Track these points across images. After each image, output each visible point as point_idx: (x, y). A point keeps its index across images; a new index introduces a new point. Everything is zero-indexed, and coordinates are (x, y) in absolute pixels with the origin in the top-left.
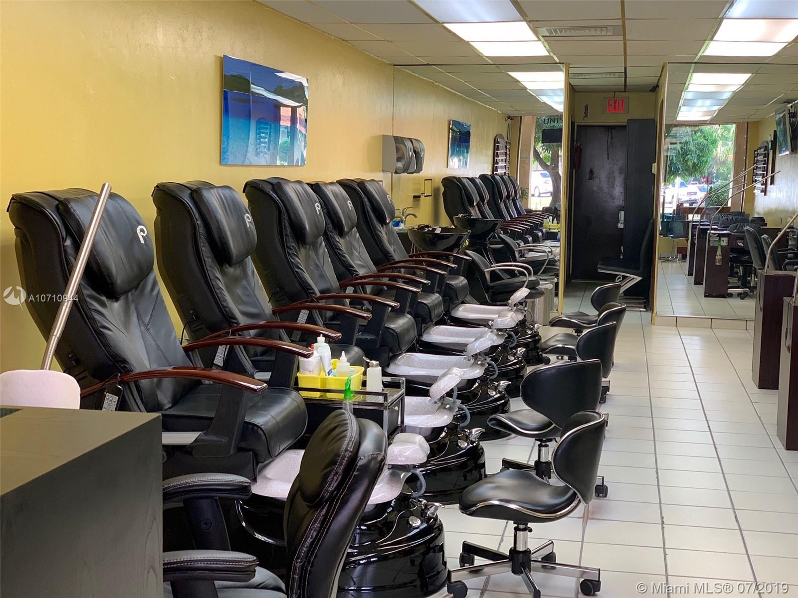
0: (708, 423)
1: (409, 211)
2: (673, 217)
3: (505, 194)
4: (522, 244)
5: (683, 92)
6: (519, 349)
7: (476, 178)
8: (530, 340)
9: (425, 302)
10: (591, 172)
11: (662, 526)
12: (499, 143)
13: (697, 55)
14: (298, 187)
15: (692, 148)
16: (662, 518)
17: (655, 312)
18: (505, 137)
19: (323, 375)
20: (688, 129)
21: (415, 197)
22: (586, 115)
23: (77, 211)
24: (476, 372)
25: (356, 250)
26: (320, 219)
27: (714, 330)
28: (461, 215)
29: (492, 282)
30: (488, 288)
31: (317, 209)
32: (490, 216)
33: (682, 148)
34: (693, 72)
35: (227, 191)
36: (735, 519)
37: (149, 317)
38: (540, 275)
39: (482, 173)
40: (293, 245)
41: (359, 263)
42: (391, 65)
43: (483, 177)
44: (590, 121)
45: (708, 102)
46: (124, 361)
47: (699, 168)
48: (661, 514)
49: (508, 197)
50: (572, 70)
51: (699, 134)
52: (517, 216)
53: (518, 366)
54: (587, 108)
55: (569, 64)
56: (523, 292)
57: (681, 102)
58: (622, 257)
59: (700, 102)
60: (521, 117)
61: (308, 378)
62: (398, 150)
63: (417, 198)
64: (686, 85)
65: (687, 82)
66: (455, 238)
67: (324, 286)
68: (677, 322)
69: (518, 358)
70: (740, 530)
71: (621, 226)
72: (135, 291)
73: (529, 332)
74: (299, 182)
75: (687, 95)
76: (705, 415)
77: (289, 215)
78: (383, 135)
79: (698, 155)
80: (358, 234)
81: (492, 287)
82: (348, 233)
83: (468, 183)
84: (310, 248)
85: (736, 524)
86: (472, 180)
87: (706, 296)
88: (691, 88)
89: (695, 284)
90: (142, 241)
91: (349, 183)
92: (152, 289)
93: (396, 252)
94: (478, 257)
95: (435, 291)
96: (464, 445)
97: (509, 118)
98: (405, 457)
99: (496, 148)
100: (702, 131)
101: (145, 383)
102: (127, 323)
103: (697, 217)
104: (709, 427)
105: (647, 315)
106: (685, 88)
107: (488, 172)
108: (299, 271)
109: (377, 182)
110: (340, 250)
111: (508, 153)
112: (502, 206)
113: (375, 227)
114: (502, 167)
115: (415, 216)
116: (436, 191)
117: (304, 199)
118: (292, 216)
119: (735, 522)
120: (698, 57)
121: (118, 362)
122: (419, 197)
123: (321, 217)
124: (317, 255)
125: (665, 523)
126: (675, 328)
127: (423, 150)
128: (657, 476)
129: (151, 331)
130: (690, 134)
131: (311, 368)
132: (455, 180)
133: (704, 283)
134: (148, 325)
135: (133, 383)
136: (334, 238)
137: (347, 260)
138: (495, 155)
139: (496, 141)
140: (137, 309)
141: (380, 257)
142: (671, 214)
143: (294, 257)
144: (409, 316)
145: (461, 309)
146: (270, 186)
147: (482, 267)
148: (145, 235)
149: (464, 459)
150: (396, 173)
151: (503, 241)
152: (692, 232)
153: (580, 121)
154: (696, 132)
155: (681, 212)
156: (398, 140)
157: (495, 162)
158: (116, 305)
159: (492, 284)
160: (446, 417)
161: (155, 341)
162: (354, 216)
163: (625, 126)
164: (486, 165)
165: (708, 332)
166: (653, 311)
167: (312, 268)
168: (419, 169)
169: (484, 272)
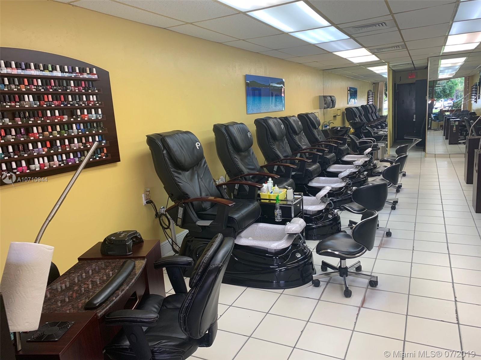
0: (442, 200)
1: (331, 122)
2: (438, 114)
3: (371, 111)
4: (376, 129)
5: (439, 68)
6: (365, 172)
7: (359, 107)
8: (373, 167)
9: (327, 157)
10: (403, 101)
11: (413, 251)
12: (369, 93)
13: (440, 53)
14: (275, 120)
15: (447, 87)
16: (413, 247)
17: (426, 152)
18: (372, 91)
19: (269, 194)
20: (445, 81)
21: (334, 116)
22: (401, 81)
23: (168, 140)
24: (343, 184)
25: (303, 139)
26: (284, 131)
27: (451, 158)
28: (351, 121)
29: (360, 145)
30: (358, 148)
31: (282, 127)
32: (365, 120)
33: (443, 88)
34: (441, 60)
35: (241, 125)
36: (447, 248)
37: (202, 175)
38: (381, 141)
39: (363, 105)
40: (272, 141)
41: (304, 144)
42: (322, 70)
43: (362, 106)
44: (402, 82)
45: (450, 70)
46: (187, 194)
47: (450, 95)
48: (413, 245)
49: (372, 112)
50: (390, 65)
51: (450, 82)
52: (376, 119)
53: (364, 179)
54: (401, 77)
55: (389, 62)
56: (369, 150)
57: (439, 72)
58: (415, 132)
59: (447, 71)
60: (378, 83)
61: (264, 195)
62: (325, 100)
63: (335, 116)
64: (439, 65)
65: (439, 64)
66: (345, 131)
67: (285, 154)
68: (435, 156)
69: (365, 176)
70: (449, 254)
71: (414, 120)
72: (197, 166)
73: (372, 165)
74: (275, 118)
75: (440, 69)
76: (441, 196)
77: (270, 131)
78: (319, 96)
79: (450, 90)
80: (304, 134)
81: (360, 147)
82: (299, 133)
83: (355, 110)
84: (280, 141)
85: (447, 251)
86: (357, 108)
87: (449, 144)
88: (441, 66)
89: (446, 139)
90: (198, 148)
91: (302, 115)
92: (204, 165)
93: (320, 138)
94: (355, 137)
95: (333, 152)
96: (330, 216)
97: (374, 84)
98: (292, 230)
99: (368, 95)
100: (451, 81)
101: (195, 203)
102: (192, 179)
103: (448, 113)
104: (442, 202)
105: (423, 153)
106: (439, 66)
107: (365, 103)
108: (274, 150)
109: (313, 113)
110: (296, 140)
111: (373, 96)
112: (370, 116)
113: (312, 130)
114: (371, 102)
115: (333, 123)
116: (343, 113)
117: (277, 124)
118: (271, 131)
119: (447, 249)
120: (441, 53)
121: (185, 194)
122: (336, 116)
123: (284, 130)
124: (283, 143)
125: (414, 250)
126: (435, 158)
127: (335, 99)
128: (415, 226)
129: (203, 180)
130: (446, 82)
131: (265, 191)
132: (350, 109)
133: (449, 138)
134: (202, 178)
135: (190, 203)
136: (293, 136)
137: (298, 143)
138: (368, 97)
139: (368, 93)
140: (197, 173)
141: (313, 140)
142: (437, 113)
143: (272, 145)
144: (318, 164)
145: (345, 157)
146: (263, 121)
147: (355, 140)
148: (199, 146)
149: (331, 222)
150: (324, 109)
151: (367, 129)
152: (445, 119)
153: (398, 82)
154: (448, 82)
155: (442, 112)
156: (325, 97)
157: (368, 100)
158: (187, 173)
159: (360, 146)
160: (323, 206)
161: (204, 184)
162: (302, 127)
163: (415, 83)
164: (364, 102)
165: (449, 159)
166: (425, 152)
167: (281, 148)
168: (333, 106)
169: (356, 143)
